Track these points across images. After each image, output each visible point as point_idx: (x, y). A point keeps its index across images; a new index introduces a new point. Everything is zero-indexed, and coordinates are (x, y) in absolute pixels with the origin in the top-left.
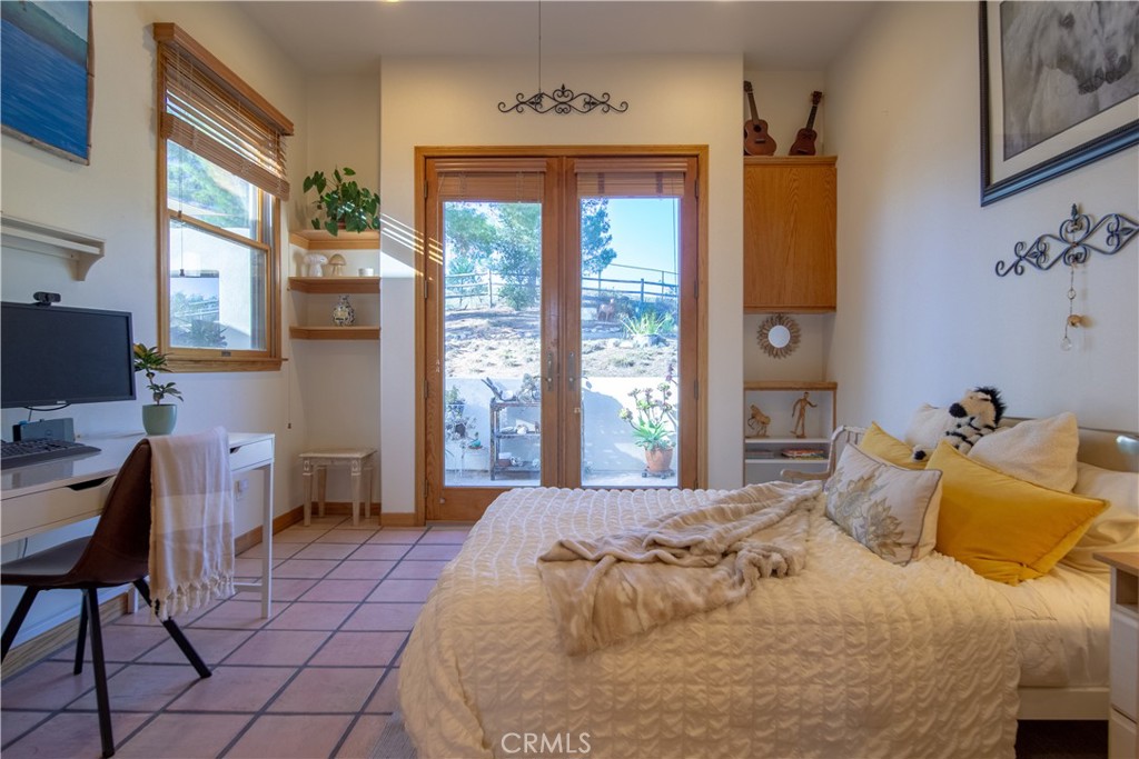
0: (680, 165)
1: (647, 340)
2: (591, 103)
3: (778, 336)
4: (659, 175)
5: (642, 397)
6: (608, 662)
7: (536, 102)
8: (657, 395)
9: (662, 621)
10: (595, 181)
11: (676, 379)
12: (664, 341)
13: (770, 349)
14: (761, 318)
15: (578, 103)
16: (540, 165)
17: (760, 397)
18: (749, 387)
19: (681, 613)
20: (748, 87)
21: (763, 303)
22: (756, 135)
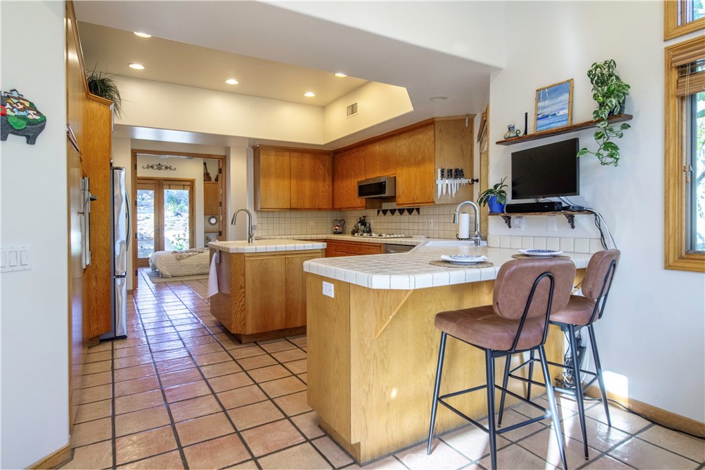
0: (189, 183)
1: (173, 214)
2: (167, 168)
3: (213, 221)
4: (184, 185)
5: (177, 236)
6: (182, 261)
7: (152, 167)
8: (182, 236)
9: (188, 257)
10: (168, 186)
11: (188, 231)
12: (180, 214)
13: (211, 224)
14: (209, 216)
15: (163, 168)
16: (154, 182)
17: (208, 235)
18: (205, 232)
19: (190, 256)
20: (205, 164)
21: (209, 213)
22: (207, 176)
